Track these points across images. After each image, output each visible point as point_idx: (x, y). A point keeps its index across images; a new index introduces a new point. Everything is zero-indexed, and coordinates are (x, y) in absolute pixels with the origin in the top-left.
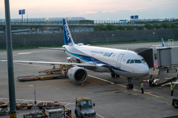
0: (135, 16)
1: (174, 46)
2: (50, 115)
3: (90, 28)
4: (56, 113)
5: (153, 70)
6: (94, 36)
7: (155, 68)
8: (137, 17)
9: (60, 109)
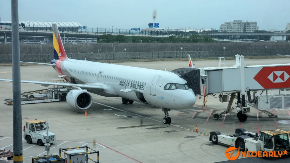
0: (155, 24)
1: (227, 66)
2: (70, 158)
3: (88, 38)
4: (79, 155)
5: (200, 98)
6: (98, 50)
7: (202, 96)
8: (157, 25)
9: (83, 150)
